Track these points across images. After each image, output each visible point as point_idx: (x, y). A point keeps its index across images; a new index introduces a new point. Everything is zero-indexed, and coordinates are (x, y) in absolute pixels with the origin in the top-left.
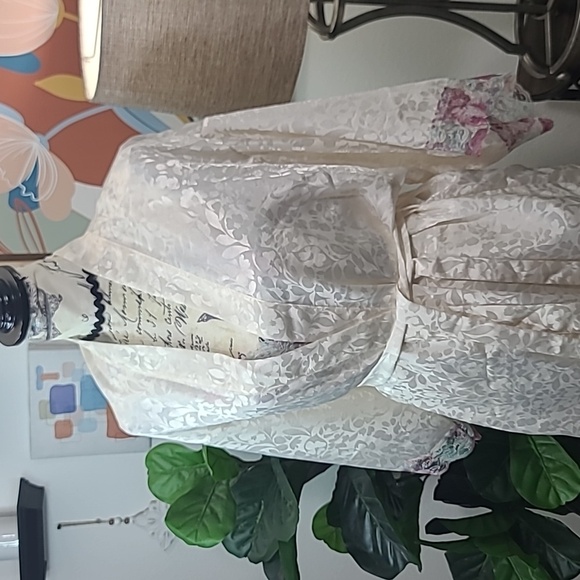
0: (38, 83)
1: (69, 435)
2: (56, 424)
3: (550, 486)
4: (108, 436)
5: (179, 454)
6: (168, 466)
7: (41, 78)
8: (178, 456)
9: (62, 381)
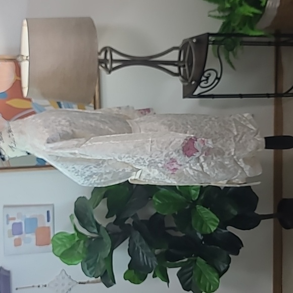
0: (8, 102)
1: (20, 245)
2: (15, 240)
3: (207, 226)
4: (37, 245)
5: (65, 236)
6: (60, 243)
7: (8, 100)
9: (17, 221)
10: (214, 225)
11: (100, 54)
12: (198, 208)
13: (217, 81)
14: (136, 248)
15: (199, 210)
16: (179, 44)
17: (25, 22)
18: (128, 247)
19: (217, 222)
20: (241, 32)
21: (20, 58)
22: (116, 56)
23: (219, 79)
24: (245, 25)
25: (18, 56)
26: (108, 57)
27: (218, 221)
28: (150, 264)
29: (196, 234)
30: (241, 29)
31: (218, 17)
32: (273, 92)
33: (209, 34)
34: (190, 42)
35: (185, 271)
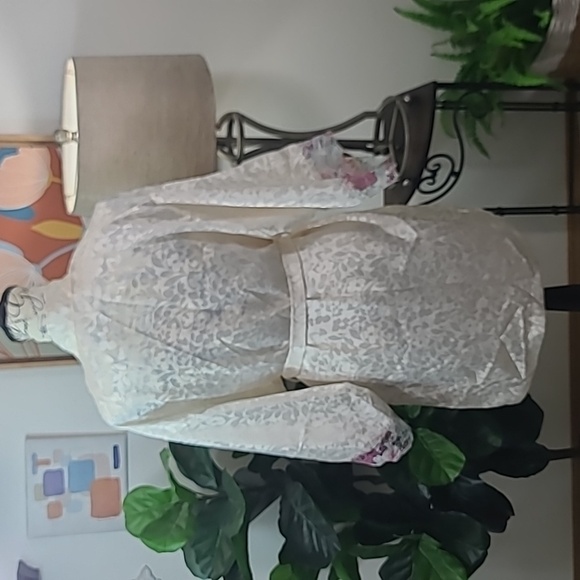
0: (35, 228)
1: (59, 515)
2: (48, 506)
3: (440, 471)
4: (92, 515)
5: (150, 495)
6: (140, 509)
7: (36, 223)
8: (148, 497)
9: (53, 467)
10: (454, 468)
11: (219, 127)
12: (421, 434)
13: (453, 179)
14: (296, 519)
15: (422, 437)
16: (375, 105)
17: (71, 65)
18: (278, 516)
19: (460, 461)
20: (500, 80)
21: (59, 135)
22: (251, 132)
23: (457, 175)
24: (506, 67)
25: (57, 132)
26: (236, 133)
27: (464, 458)
28: (324, 549)
29: (418, 488)
30: (498, 76)
31: (452, 57)
32: (564, 203)
33: (436, 85)
34: (398, 102)
35: (396, 565)
